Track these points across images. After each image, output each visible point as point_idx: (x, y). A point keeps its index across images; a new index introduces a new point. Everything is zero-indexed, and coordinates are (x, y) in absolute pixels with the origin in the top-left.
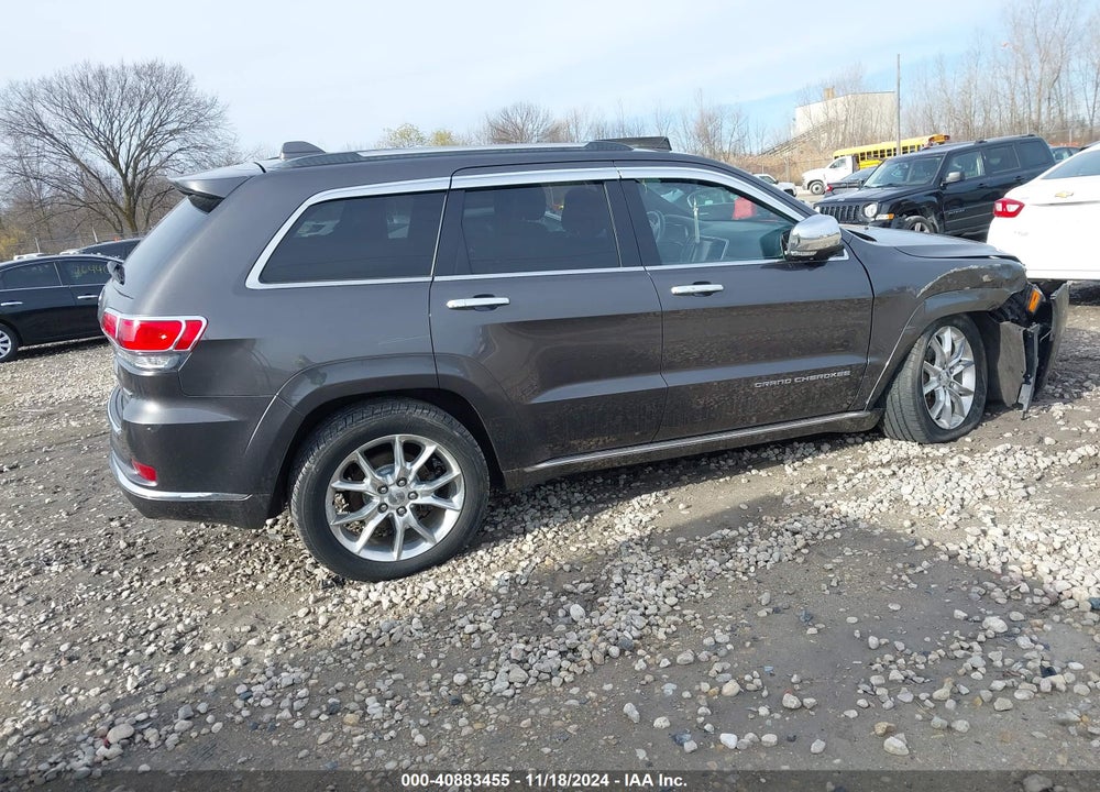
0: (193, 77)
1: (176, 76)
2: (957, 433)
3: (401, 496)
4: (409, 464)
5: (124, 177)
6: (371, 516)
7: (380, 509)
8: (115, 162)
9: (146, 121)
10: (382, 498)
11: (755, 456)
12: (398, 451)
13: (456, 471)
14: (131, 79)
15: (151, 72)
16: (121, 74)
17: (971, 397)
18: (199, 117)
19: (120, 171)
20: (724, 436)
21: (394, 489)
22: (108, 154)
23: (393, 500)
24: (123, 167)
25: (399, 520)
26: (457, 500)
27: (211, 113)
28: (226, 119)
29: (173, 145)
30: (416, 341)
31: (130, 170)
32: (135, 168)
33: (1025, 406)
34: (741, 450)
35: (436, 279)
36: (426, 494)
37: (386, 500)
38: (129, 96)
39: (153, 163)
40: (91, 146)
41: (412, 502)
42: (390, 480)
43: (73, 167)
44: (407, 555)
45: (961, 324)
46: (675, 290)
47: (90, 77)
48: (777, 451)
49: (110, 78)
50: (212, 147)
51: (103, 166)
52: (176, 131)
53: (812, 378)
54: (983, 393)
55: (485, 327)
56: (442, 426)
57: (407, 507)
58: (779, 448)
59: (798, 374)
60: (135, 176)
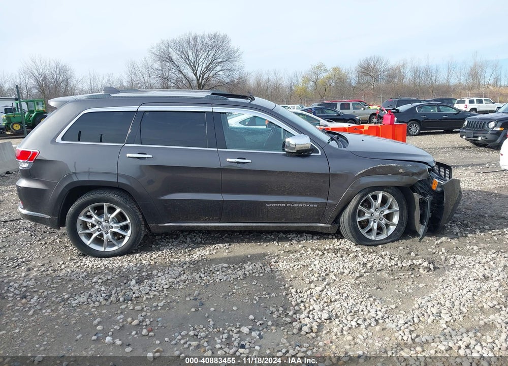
0: (230, 40)
1: (224, 39)
2: (378, 242)
3: (106, 227)
4: (109, 215)
5: (198, 80)
6: (95, 232)
7: (98, 230)
8: (196, 75)
9: (210, 57)
10: (99, 226)
11: (284, 236)
12: (106, 209)
13: (129, 221)
14: (207, 40)
15: (214, 37)
16: (203, 38)
17: (395, 227)
18: (230, 57)
19: (197, 77)
20: (251, 225)
21: (104, 223)
22: (193, 70)
23: (103, 228)
24: (198, 75)
25: (105, 236)
26: (129, 232)
27: (236, 55)
28: (241, 58)
29: (218, 68)
30: (112, 168)
31: (201, 78)
32: (203, 77)
33: (421, 236)
34: (279, 232)
35: (126, 145)
36: (117, 227)
37: (101, 227)
38: (205, 47)
39: (211, 75)
40: (187, 67)
41: (111, 230)
42: (102, 220)
43: (181, 75)
44: (109, 249)
45: (389, 191)
46: (229, 160)
47: (191, 38)
48: (294, 235)
49: (199, 40)
50: (234, 70)
51: (191, 75)
52: (221, 62)
53: (296, 205)
54: (403, 226)
55: (141, 166)
56: (122, 202)
57: (109, 231)
58: (296, 234)
59: (291, 203)
60: (202, 80)
